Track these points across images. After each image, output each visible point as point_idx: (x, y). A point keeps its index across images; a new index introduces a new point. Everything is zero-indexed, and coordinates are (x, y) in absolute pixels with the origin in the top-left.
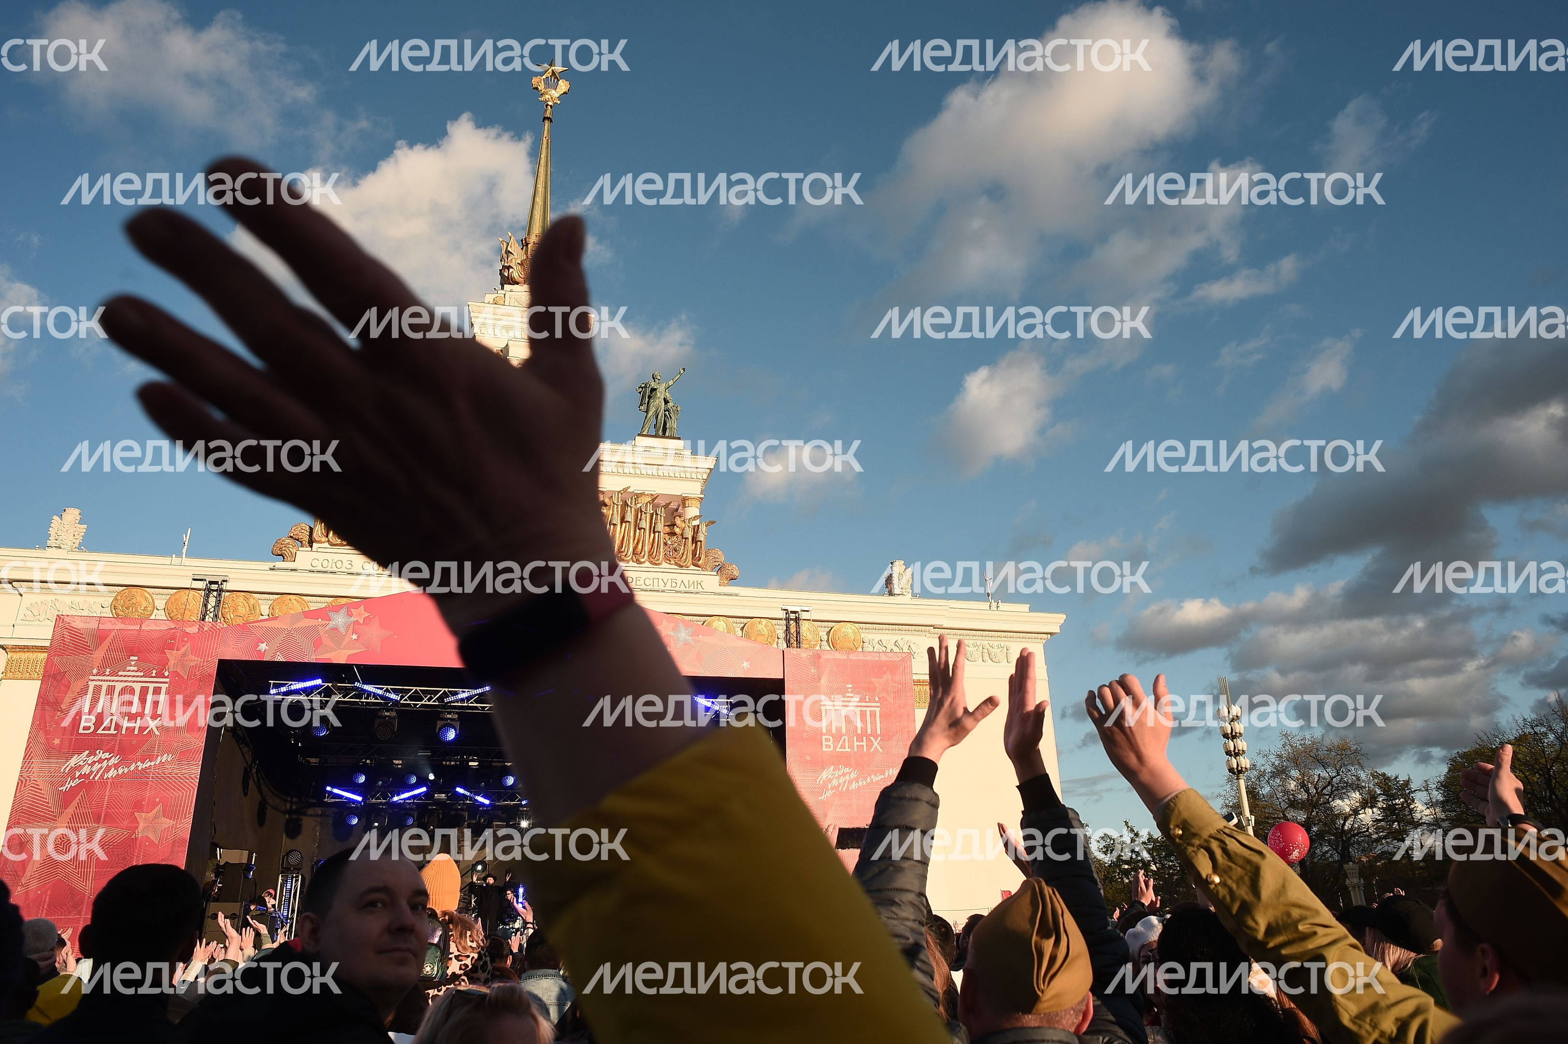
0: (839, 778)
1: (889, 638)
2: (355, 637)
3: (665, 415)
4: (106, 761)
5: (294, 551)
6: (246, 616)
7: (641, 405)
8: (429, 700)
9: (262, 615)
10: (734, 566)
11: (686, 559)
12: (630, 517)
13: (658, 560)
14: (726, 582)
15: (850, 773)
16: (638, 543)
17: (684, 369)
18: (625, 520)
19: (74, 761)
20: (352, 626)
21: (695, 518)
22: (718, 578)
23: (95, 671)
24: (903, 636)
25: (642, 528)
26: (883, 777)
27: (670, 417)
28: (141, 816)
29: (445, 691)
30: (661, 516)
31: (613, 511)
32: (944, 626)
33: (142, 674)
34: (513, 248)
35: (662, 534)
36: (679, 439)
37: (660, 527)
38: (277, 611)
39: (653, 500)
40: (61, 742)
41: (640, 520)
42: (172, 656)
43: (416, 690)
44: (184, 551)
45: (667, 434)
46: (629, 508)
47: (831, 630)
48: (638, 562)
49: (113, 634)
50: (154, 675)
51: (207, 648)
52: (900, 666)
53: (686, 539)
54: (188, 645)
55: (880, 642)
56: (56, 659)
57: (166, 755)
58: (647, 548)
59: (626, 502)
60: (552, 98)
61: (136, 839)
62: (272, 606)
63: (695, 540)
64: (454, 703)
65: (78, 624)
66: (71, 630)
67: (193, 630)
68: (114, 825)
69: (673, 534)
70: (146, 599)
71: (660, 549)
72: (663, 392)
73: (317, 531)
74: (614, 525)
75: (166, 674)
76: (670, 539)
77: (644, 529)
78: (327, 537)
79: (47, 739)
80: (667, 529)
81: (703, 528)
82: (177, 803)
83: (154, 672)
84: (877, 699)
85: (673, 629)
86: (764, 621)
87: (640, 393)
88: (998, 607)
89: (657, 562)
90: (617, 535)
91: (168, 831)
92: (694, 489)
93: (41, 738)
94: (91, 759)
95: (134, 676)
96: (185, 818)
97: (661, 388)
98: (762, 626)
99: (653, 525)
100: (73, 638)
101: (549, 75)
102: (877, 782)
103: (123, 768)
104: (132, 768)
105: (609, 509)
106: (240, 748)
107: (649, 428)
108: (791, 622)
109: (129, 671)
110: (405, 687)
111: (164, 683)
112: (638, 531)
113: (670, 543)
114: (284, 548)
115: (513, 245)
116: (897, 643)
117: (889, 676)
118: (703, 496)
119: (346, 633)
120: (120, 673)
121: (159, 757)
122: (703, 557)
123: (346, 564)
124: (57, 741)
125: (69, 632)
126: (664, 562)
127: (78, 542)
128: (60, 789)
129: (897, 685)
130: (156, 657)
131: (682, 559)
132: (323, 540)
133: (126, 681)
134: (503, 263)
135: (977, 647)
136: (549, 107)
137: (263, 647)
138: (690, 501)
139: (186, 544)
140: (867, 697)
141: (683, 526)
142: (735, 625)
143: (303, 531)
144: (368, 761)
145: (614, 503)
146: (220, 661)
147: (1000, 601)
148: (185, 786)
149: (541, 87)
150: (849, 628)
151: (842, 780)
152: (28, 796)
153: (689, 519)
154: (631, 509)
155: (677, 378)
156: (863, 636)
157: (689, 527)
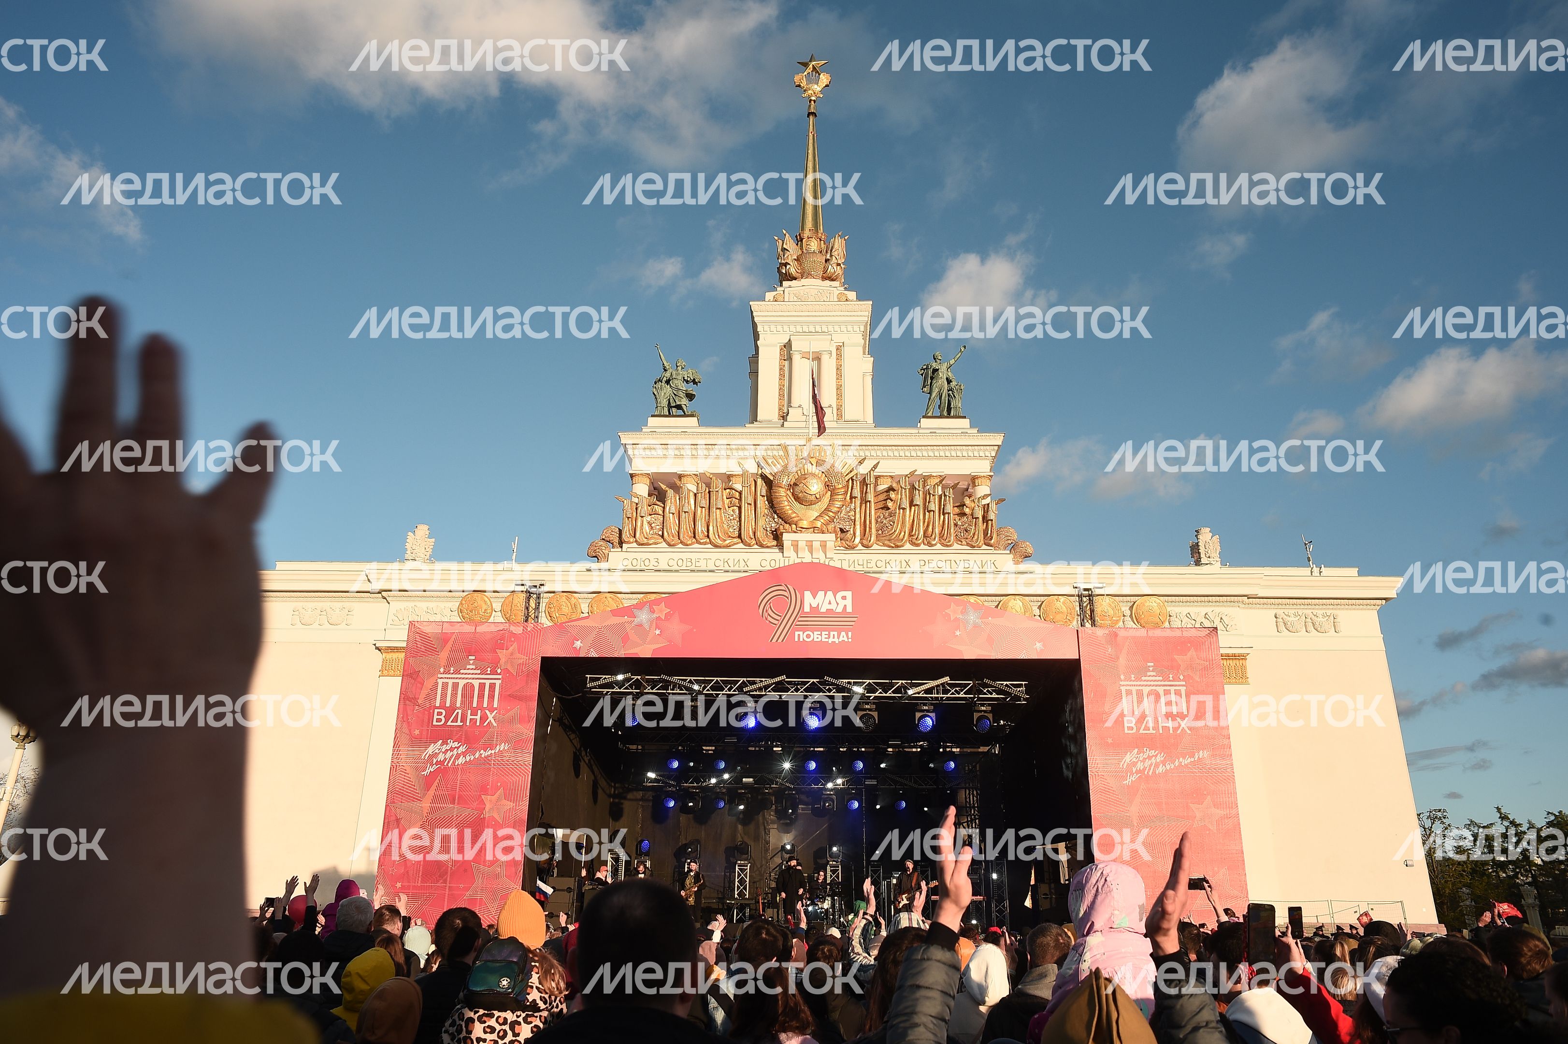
0: (1144, 760)
1: (1199, 612)
2: (658, 632)
3: (949, 395)
4: (456, 749)
5: (606, 552)
6: (569, 614)
7: (924, 387)
8: (729, 690)
9: (583, 613)
10: (1028, 543)
11: (978, 539)
12: (918, 500)
13: (949, 541)
14: (1020, 560)
15: (1156, 756)
16: (928, 526)
17: (965, 347)
18: (914, 503)
19: (431, 749)
20: (655, 622)
21: (985, 497)
22: (1011, 556)
23: (442, 670)
24: (1212, 609)
25: (931, 511)
26: (1192, 760)
27: (954, 396)
28: (486, 798)
29: (743, 681)
30: (949, 497)
31: (901, 495)
32: (1260, 595)
33: (479, 672)
34: (788, 244)
35: (952, 515)
36: (964, 417)
37: (949, 508)
38: (595, 609)
39: (941, 482)
40: (421, 732)
41: (929, 502)
42: (503, 654)
43: (717, 680)
44: (514, 557)
45: (952, 414)
46: (917, 491)
47: (1134, 604)
48: (930, 544)
49: (454, 636)
50: (489, 672)
51: (531, 647)
52: (1205, 642)
53: (976, 518)
54: (515, 645)
55: (1188, 615)
56: (411, 660)
57: (503, 744)
58: (937, 531)
59: (913, 485)
60: (815, 93)
61: (484, 818)
62: (591, 604)
63: (985, 519)
64: (753, 692)
65: (428, 629)
66: (422, 634)
67: (518, 630)
68: (466, 807)
69: (963, 514)
70: (485, 602)
71: (950, 530)
72: (945, 372)
73: (626, 532)
74: (904, 509)
75: (499, 671)
76: (960, 520)
77: (933, 511)
78: (635, 537)
79: (410, 730)
80: (957, 510)
81: (993, 507)
82: (515, 787)
83: (489, 669)
84: (1182, 677)
85: (962, 613)
86: (1062, 599)
87: (922, 375)
88: (1320, 572)
89: (949, 544)
90: (907, 519)
91: (509, 813)
92: (982, 467)
93: (406, 730)
94: (444, 748)
95: (473, 674)
96: (522, 801)
97: (943, 368)
98: (1060, 604)
99: (942, 507)
100: (423, 641)
101: (810, 71)
102: (1186, 765)
103: (470, 755)
104: (477, 755)
105: (898, 494)
106: (568, 736)
107: (934, 410)
108: (1084, 599)
109: (468, 669)
110: (706, 678)
111: (497, 679)
112: (927, 513)
113: (960, 524)
114: (598, 550)
115: (788, 242)
116: (1207, 616)
117: (1194, 653)
118: (992, 474)
119: (650, 629)
120: (462, 671)
121: (498, 746)
122: (995, 536)
123: (653, 562)
124: (417, 732)
125: (420, 637)
126: (955, 544)
127: (428, 554)
128: (423, 773)
129: (1203, 662)
130: (489, 656)
131: (974, 539)
132: (631, 540)
133: (467, 678)
134: (780, 260)
135: (1299, 617)
136: (813, 102)
137: (578, 644)
138: (979, 480)
139: (515, 551)
140: (1171, 676)
141: (973, 506)
142: (1032, 604)
143: (613, 533)
144: (680, 748)
145: (901, 487)
146: (542, 658)
147: (1323, 566)
148: (521, 772)
149: (804, 84)
150: (1153, 602)
151: (1148, 763)
152: (399, 779)
153: (979, 498)
154: (919, 493)
155: (958, 356)
156: (1169, 609)
157: (979, 506)
